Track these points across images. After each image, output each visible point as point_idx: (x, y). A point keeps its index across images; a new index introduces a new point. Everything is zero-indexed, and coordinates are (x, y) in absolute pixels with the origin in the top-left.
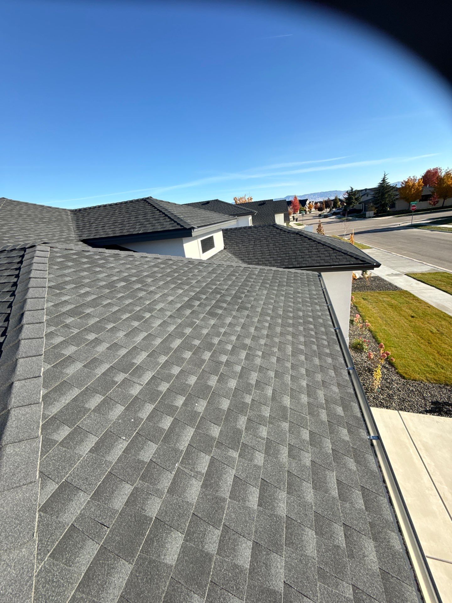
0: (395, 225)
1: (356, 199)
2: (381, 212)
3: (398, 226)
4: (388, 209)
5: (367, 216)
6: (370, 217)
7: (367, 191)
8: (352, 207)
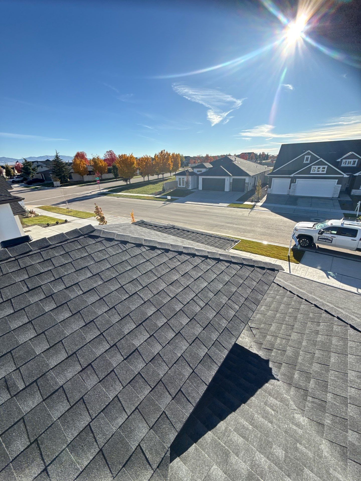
0: (87, 193)
1: (34, 169)
2: (65, 182)
3: (90, 194)
4: (69, 180)
5: (55, 185)
6: (58, 187)
7: (39, 163)
8: (32, 177)
